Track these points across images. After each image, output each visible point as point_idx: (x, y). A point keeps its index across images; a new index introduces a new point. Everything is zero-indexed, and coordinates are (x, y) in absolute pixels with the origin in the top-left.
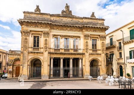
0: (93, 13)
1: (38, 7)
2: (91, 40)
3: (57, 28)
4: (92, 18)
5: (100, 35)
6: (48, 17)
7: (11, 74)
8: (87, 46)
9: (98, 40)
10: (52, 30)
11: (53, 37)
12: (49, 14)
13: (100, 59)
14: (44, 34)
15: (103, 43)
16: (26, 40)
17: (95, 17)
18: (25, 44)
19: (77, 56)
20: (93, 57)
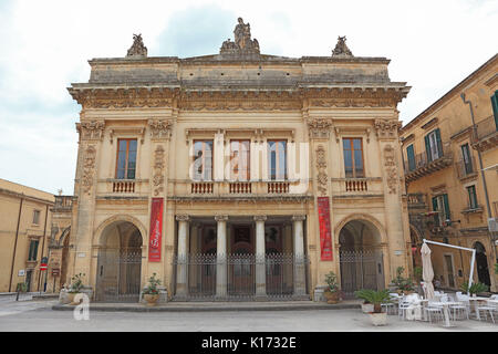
0: (342, 41)
1: (138, 39)
2: (338, 141)
3: (205, 106)
4: (339, 56)
5: (373, 120)
6: (171, 69)
7: (58, 279)
8: (322, 164)
9: (368, 140)
10: (186, 114)
11: (187, 136)
12: (176, 58)
13: (379, 216)
14: (152, 127)
15: (388, 149)
16: (91, 156)
17: (350, 53)
18: (87, 170)
19: (280, 206)
20: (350, 212)
